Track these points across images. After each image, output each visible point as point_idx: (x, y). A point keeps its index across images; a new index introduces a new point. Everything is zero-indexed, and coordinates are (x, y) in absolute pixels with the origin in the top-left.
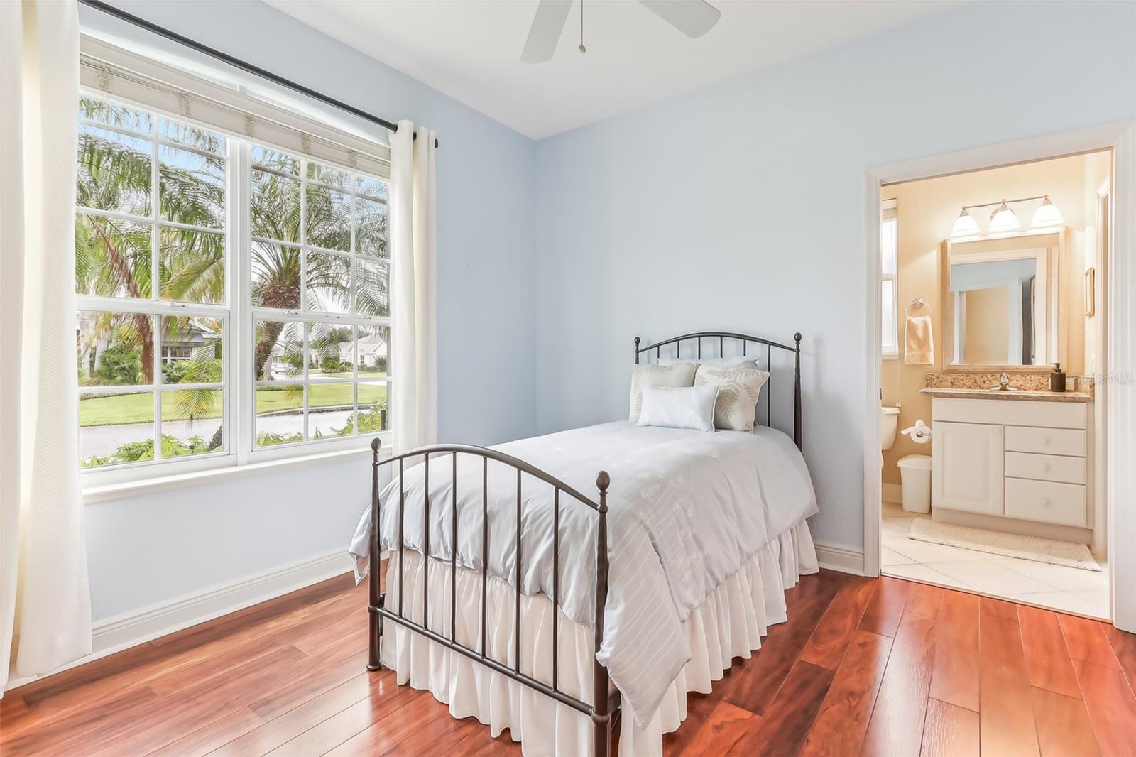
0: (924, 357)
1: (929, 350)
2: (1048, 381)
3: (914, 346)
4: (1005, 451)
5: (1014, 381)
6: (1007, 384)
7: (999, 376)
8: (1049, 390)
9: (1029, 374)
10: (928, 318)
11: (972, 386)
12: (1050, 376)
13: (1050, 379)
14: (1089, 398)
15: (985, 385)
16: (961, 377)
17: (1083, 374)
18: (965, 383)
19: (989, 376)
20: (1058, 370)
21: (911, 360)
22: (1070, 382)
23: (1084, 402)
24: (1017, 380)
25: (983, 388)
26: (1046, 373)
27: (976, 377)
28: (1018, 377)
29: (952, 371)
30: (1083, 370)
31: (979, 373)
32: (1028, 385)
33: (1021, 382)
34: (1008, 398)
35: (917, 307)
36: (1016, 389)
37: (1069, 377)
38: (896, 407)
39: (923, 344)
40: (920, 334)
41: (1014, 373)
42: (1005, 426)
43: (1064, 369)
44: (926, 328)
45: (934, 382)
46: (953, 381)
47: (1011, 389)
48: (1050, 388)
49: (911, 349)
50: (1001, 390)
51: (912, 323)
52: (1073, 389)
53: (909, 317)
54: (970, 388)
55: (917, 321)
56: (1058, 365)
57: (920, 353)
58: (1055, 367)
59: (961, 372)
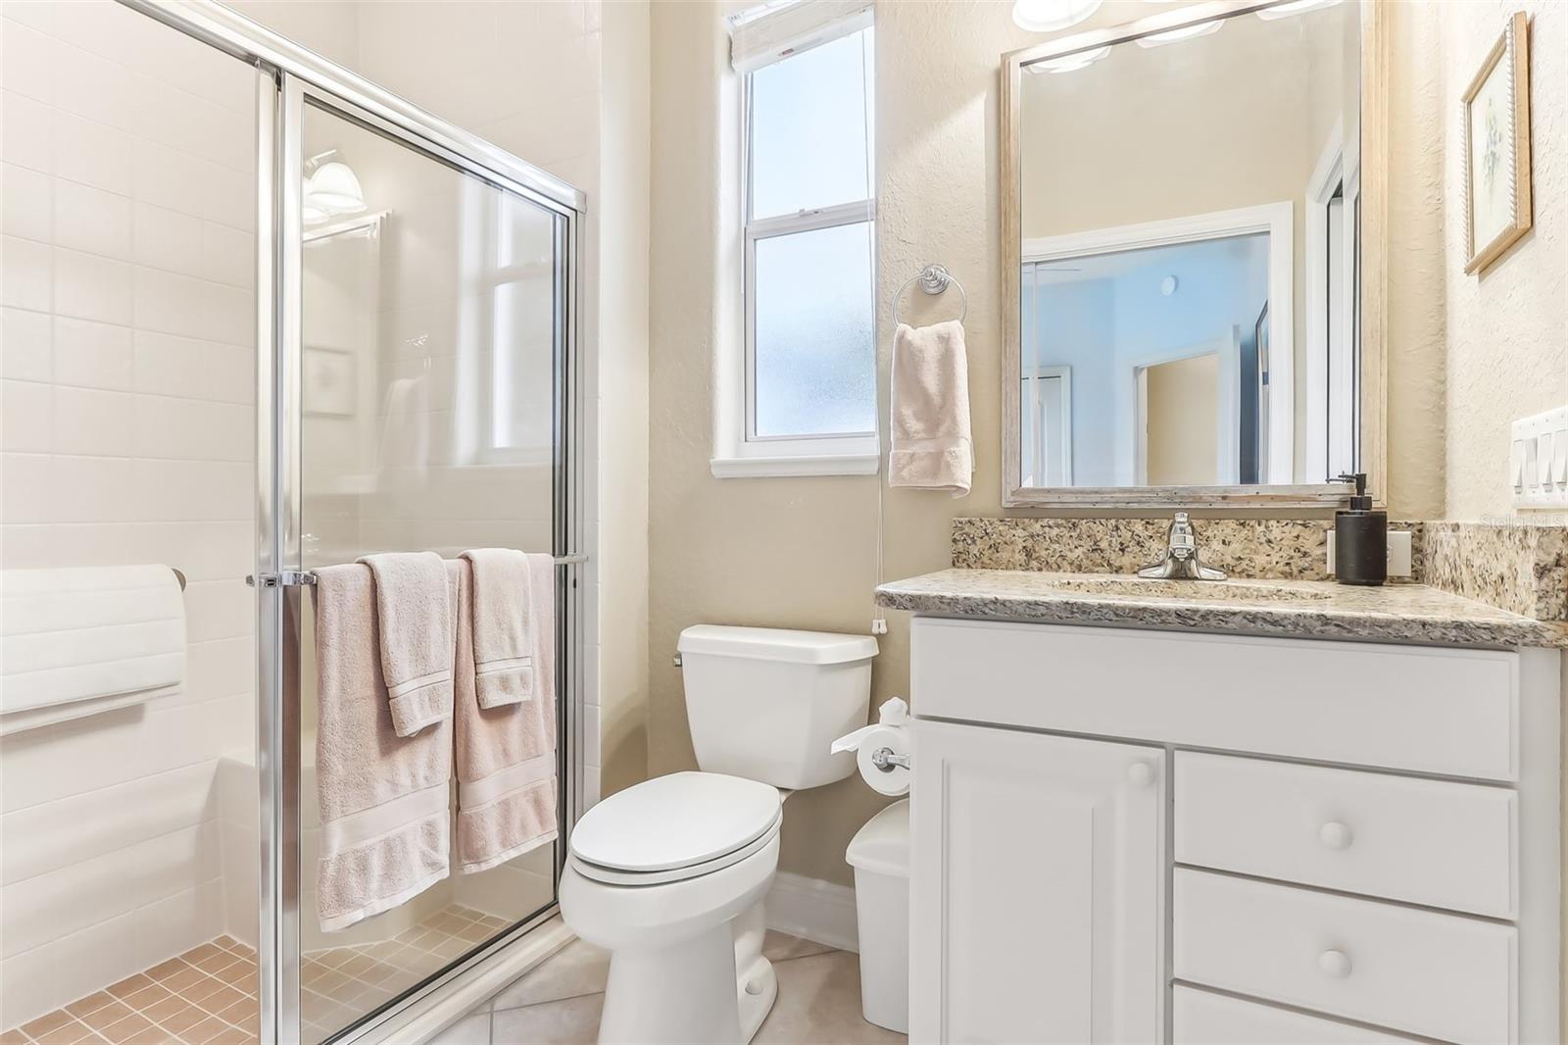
0: (939, 462)
1: (953, 435)
2: (1323, 543)
3: (914, 425)
4: (1172, 865)
5: (1216, 545)
6: (1192, 556)
7: (1166, 524)
8: (1328, 577)
9: (1263, 516)
10: (955, 328)
11: (1085, 563)
12: (1332, 523)
13: (1331, 535)
14: (1534, 629)
15: (1126, 560)
16: (1056, 531)
17: (1441, 515)
18: (1066, 553)
19: (1138, 527)
20: (1360, 502)
21: (905, 473)
22: (1398, 543)
23: (1508, 647)
24: (1225, 540)
25: (1118, 570)
26: (1321, 514)
27: (1098, 529)
28: (1229, 527)
29: (1027, 510)
30: (1443, 501)
31: (1107, 515)
32: (1261, 560)
33: (1236, 548)
34: (1189, 622)
35: (929, 294)
36: (1219, 575)
37: (1396, 527)
38: (869, 633)
39: (936, 416)
40: (931, 381)
41: (1214, 516)
42: (1170, 750)
43: (1379, 497)
44: (946, 360)
45: (974, 549)
46: (1029, 544)
47: (1204, 573)
48: (1330, 568)
49: (906, 436)
50: (1171, 577)
51: (910, 343)
52: (1408, 572)
53: (902, 327)
54: (1080, 568)
55: (922, 336)
56: (1360, 481)
57: (930, 447)
58: (1347, 489)
59: (1053, 514)
